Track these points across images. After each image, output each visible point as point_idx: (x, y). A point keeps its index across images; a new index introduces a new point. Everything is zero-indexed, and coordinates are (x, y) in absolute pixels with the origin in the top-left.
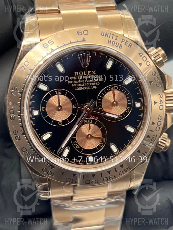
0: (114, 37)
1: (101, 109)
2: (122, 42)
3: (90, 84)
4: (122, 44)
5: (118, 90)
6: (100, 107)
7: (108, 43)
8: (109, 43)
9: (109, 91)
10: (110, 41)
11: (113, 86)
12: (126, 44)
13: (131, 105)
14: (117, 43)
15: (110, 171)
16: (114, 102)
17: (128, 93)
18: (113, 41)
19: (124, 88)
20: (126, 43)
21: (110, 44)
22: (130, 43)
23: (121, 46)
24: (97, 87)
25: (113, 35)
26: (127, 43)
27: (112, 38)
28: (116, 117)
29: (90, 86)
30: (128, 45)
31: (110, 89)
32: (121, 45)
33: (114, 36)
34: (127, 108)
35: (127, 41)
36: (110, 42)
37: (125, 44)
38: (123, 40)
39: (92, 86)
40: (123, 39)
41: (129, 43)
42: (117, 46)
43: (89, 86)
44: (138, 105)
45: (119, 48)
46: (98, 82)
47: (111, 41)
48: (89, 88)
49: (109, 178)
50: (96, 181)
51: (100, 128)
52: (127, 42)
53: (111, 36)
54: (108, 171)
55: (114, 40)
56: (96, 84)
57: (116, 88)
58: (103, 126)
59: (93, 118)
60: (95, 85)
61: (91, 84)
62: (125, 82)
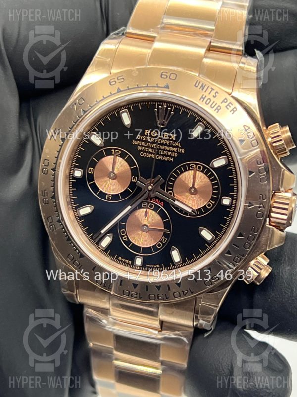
0: (213, 93)
1: (171, 193)
2: (222, 103)
3: (163, 153)
4: (221, 105)
5: (202, 171)
6: (170, 190)
7: (200, 100)
8: (202, 99)
9: (189, 169)
10: (204, 97)
11: (196, 164)
12: (228, 107)
13: (217, 199)
14: (214, 102)
15: (160, 286)
16: (191, 188)
17: (217, 180)
18: (209, 99)
19: (211, 172)
20: (228, 105)
21: (203, 101)
22: (235, 108)
23: (219, 108)
24: (172, 160)
25: (213, 89)
26: (230, 107)
27: (209, 94)
28: (190, 211)
29: (163, 155)
30: (230, 109)
31: (191, 167)
32: (219, 106)
33: (213, 91)
34: (209, 202)
35: (230, 103)
36: (204, 99)
37: (226, 107)
38: (224, 100)
39: (166, 156)
40: (226, 99)
41: (232, 107)
42: (212, 106)
43: (161, 155)
44: (226, 201)
45: (215, 110)
46: (175, 152)
47: (206, 96)
48: (161, 157)
49: (158, 297)
50: (138, 294)
51: (163, 220)
52: (230, 105)
53: (210, 90)
54: (157, 285)
55: (211, 96)
56: (173, 154)
57: (200, 168)
58: (168, 218)
59: (157, 203)
60: (170, 156)
61: (165, 153)
62: (214, 163)
